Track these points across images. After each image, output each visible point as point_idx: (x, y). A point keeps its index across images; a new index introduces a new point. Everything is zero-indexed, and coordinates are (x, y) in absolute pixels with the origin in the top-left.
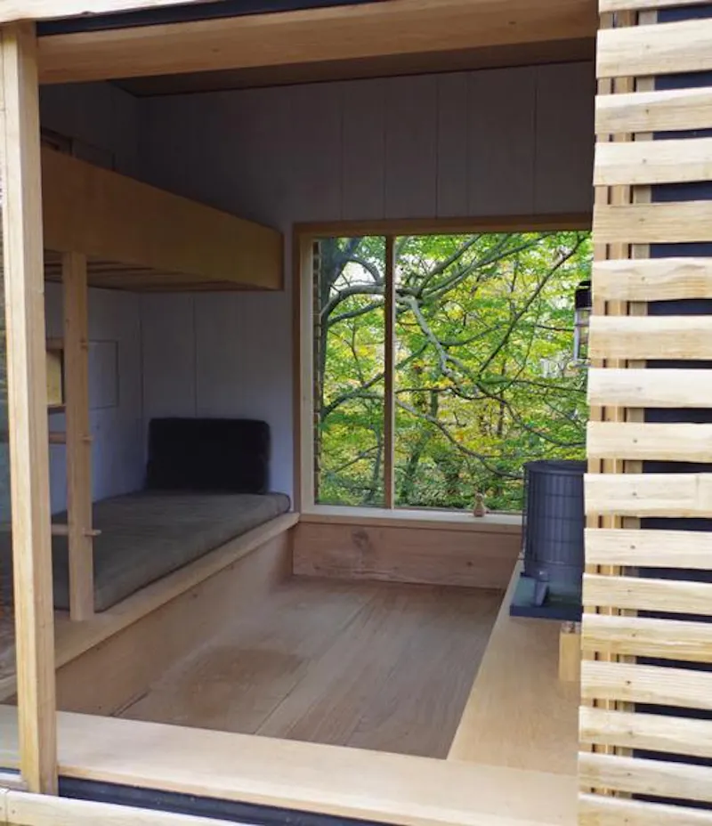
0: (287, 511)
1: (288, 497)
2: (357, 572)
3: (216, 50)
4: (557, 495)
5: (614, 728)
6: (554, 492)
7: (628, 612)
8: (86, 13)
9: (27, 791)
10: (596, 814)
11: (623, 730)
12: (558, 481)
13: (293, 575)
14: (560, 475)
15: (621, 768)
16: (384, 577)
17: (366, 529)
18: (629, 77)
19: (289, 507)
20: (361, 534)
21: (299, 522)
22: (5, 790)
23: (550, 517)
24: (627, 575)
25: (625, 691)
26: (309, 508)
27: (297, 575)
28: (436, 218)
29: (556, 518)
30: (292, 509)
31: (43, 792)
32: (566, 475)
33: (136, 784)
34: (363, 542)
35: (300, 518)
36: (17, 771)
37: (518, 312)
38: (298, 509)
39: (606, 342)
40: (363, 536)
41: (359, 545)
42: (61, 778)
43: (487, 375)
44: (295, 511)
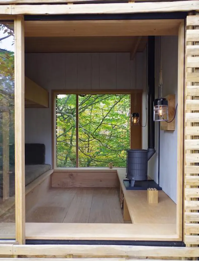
0: (50, 169)
1: (50, 165)
2: (70, 185)
3: (74, 30)
4: (137, 158)
5: (194, 205)
6: (136, 157)
7: (196, 175)
8: (46, 14)
9: (18, 244)
10: (190, 228)
11: (196, 205)
12: (137, 154)
13: (51, 187)
14: (137, 152)
15: (195, 215)
16: (78, 186)
17: (73, 173)
18: (192, 42)
19: (51, 168)
20: (71, 174)
21: (54, 172)
22: (12, 245)
23: (135, 164)
24: (196, 165)
25: (197, 195)
26: (56, 168)
27: (53, 187)
28: (91, 89)
29: (137, 164)
30: (51, 169)
31: (23, 244)
32: (139, 152)
33: (51, 239)
34: (71, 177)
35: (54, 170)
36: (15, 239)
37: (104, 117)
38: (53, 168)
39: (191, 106)
40: (72, 175)
41: (71, 178)
42: (26, 240)
43: (96, 133)
44: (52, 169)
